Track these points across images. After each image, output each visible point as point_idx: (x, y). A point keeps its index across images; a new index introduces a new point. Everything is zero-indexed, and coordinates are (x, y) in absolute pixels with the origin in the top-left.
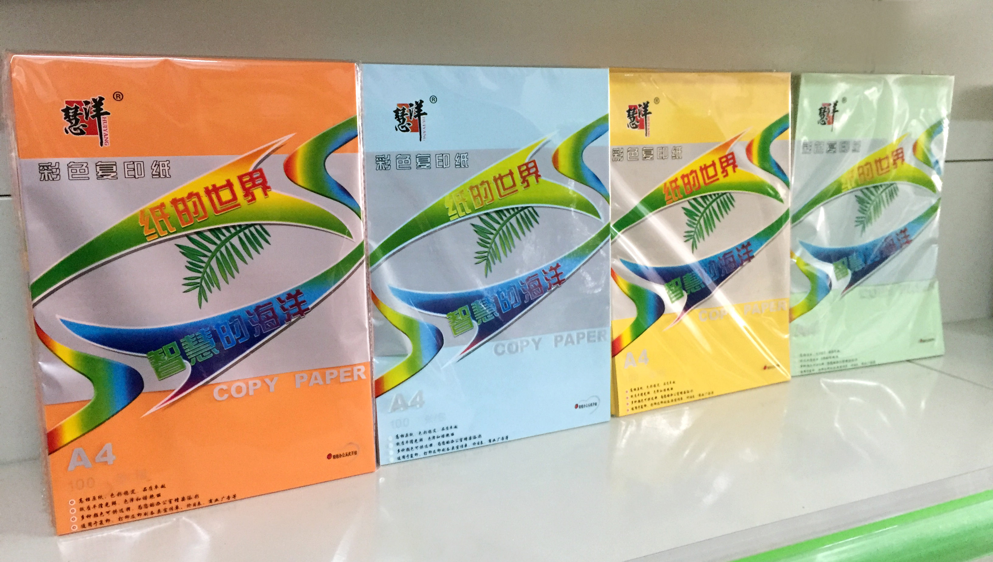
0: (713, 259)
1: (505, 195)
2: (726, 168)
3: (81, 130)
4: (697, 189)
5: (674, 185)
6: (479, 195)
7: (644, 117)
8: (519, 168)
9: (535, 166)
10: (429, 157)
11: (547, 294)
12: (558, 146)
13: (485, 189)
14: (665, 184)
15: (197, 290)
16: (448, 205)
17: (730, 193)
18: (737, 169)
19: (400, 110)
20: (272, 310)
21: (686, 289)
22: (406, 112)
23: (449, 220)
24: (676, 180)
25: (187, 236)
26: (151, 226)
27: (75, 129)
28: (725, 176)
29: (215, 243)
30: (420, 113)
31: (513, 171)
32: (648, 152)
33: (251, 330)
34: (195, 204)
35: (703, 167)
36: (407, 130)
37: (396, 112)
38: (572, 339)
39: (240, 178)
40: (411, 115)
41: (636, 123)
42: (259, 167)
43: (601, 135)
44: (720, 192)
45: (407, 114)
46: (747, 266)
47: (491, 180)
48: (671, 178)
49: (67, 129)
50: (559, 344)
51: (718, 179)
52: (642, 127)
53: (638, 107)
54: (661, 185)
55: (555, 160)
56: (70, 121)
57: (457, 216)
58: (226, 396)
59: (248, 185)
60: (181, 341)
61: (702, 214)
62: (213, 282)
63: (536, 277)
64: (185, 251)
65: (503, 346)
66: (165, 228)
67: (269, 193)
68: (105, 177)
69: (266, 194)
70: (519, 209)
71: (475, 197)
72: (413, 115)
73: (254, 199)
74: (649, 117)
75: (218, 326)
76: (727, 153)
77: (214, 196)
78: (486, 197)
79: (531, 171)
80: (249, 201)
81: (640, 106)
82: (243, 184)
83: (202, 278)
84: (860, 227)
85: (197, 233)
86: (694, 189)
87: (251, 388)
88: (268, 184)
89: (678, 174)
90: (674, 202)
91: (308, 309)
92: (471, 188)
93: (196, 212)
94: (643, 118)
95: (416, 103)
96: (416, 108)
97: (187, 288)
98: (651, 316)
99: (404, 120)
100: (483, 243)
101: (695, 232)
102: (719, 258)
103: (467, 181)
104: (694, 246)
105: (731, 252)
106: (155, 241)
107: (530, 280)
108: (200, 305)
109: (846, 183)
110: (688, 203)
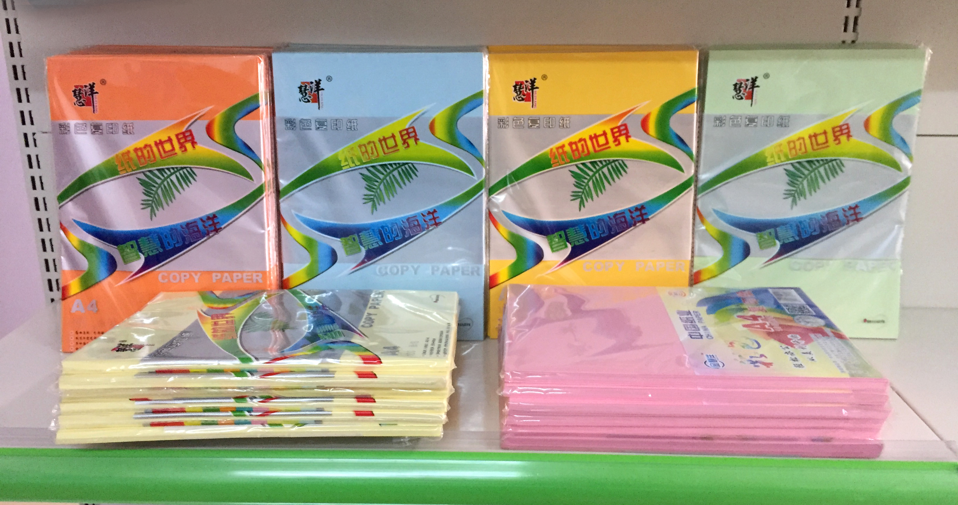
0: (602, 218)
1: (388, 153)
2: (618, 138)
3: (82, 103)
4: (586, 155)
5: (560, 150)
6: (367, 152)
7: (531, 91)
8: (400, 132)
9: (414, 131)
10: (326, 121)
11: (424, 232)
12: (434, 116)
13: (372, 148)
14: (552, 149)
15: (150, 208)
16: (341, 158)
17: (622, 161)
18: (630, 139)
19: (303, 87)
20: (197, 226)
21: (570, 241)
22: (307, 88)
23: (342, 169)
24: (565, 146)
25: (143, 173)
26: (122, 165)
27: (79, 103)
28: (616, 145)
29: (160, 179)
30: (318, 89)
31: (395, 134)
32: (534, 121)
33: (184, 239)
34: (148, 152)
35: (593, 136)
36: (309, 101)
37: (300, 88)
38: (447, 270)
39: (177, 136)
40: (312, 90)
41: (523, 97)
42: (189, 129)
43: (475, 108)
44: (611, 159)
45: (308, 90)
46: (641, 227)
47: (376, 140)
49: (75, 103)
50: (435, 273)
51: (610, 147)
52: (528, 100)
53: (525, 83)
54: (548, 149)
55: (432, 127)
56: (76, 98)
57: (348, 167)
58: (166, 280)
59: (182, 141)
60: (139, 240)
61: (591, 178)
62: (159, 204)
63: (415, 218)
64: (143, 183)
65: (386, 269)
66: (130, 167)
67: (196, 146)
68: (96, 133)
69: (194, 147)
70: (401, 164)
71: (363, 153)
72: (313, 90)
73: (186, 150)
75: (162, 234)
76: (619, 124)
77: (160, 147)
78: (372, 153)
79: (411, 135)
80: (183, 152)
81: (527, 82)
82: (179, 140)
83: (153, 201)
84: (790, 199)
85: (149, 171)
86: (582, 155)
87: (183, 278)
88: (195, 141)
89: (565, 141)
90: (560, 165)
91: (221, 228)
92: (360, 146)
93: (149, 157)
94: (530, 93)
95: (316, 81)
96: (315, 85)
97: (142, 207)
99: (306, 94)
100: (369, 188)
101: (583, 192)
102: (609, 217)
103: (356, 141)
104: (582, 205)
105: (622, 213)
106: (124, 175)
107: (411, 220)
108: (151, 219)
109: (772, 156)
110: (575, 167)
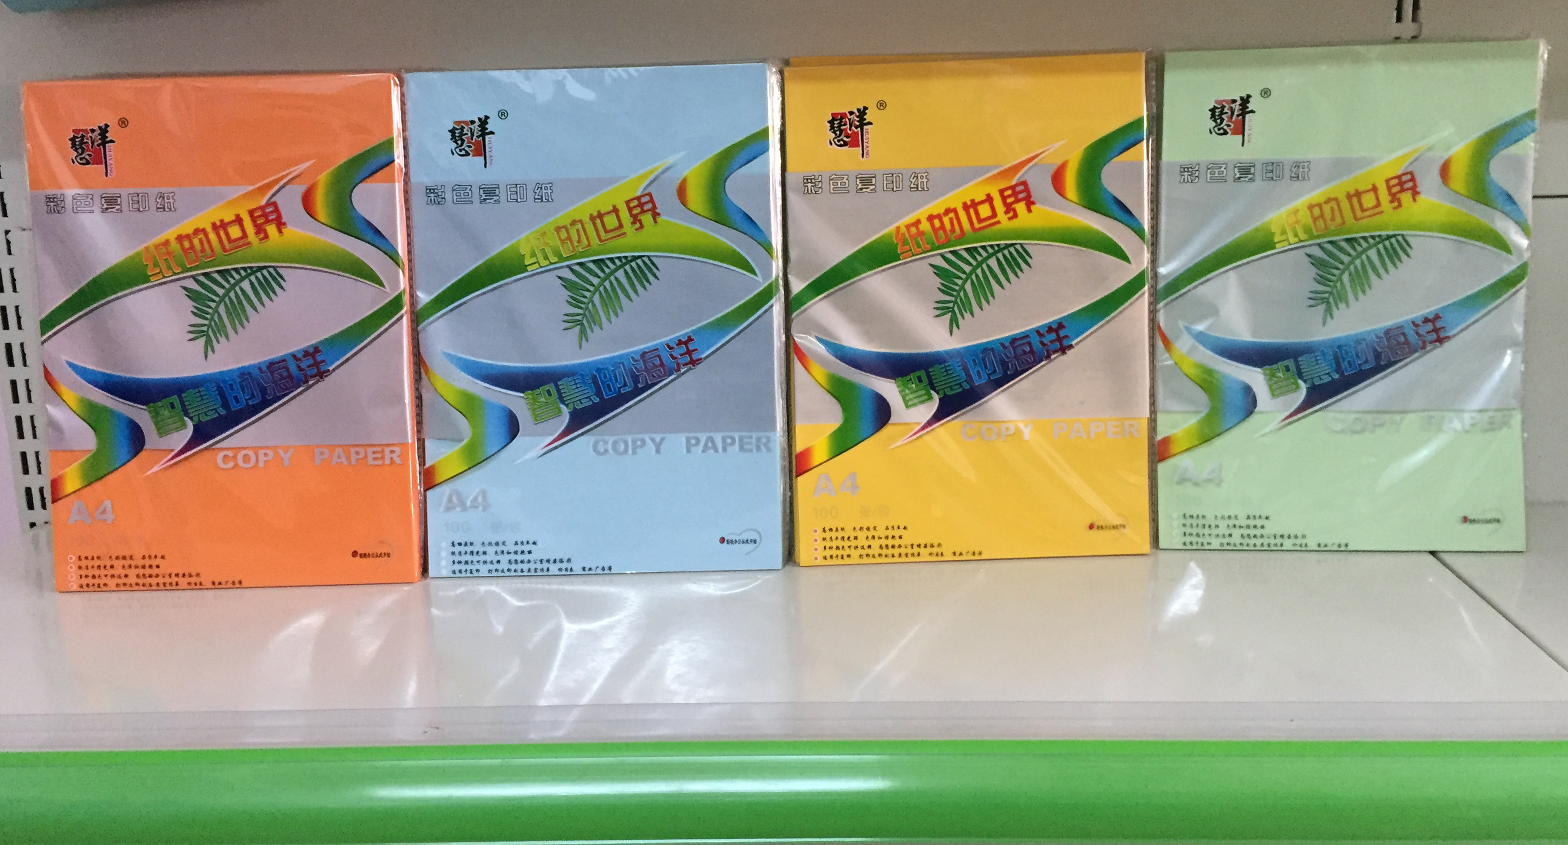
0: (990, 346)
1: (606, 240)
2: (1013, 206)
3: (86, 159)
4: (957, 237)
5: (913, 230)
6: (569, 238)
7: (859, 129)
8: (628, 203)
9: (652, 201)
10: (498, 188)
11: (673, 377)
12: (685, 174)
13: (578, 230)
14: (898, 228)
15: (204, 339)
16: (525, 250)
17: (1021, 245)
18: (1033, 208)
19: (458, 129)
20: (287, 368)
21: (937, 389)
22: (465, 131)
23: (526, 271)
24: (918, 222)
25: (193, 277)
26: (156, 265)
27: (81, 159)
28: (1010, 219)
29: (223, 287)
30: (484, 132)
31: (618, 207)
32: (866, 181)
33: (263, 391)
34: (201, 241)
35: (970, 203)
36: (467, 154)
37: (452, 131)
38: (713, 442)
39: (252, 212)
40: (473, 135)
41: (845, 139)
42: (273, 200)
43: (755, 158)
44: (1002, 243)
45: (466, 134)
46: (1060, 361)
47: (586, 219)
48: (910, 219)
49: (74, 159)
50: (693, 449)
51: (998, 222)
52: (854, 144)
53: (848, 115)
54: (891, 229)
55: (682, 192)
56: (76, 150)
57: (536, 266)
58: (231, 465)
59: (260, 221)
60: (183, 395)
61: (969, 276)
62: (220, 330)
63: (656, 353)
64: (192, 295)
65: (606, 442)
66: (170, 268)
67: (284, 230)
68: (110, 210)
69: (280, 232)
70: (629, 259)
71: (563, 242)
72: (476, 135)
73: (266, 236)
74: (867, 129)
75: (224, 381)
76: (1014, 182)
77: (222, 232)
78: (579, 241)
79: (646, 208)
80: (261, 240)
81: (851, 113)
82: (254, 220)
83: (209, 326)
84: (1321, 309)
85: (205, 274)
86: (952, 237)
87: (262, 458)
88: (283, 221)
89: (921, 214)
90: (914, 255)
91: (328, 371)
92: (558, 229)
93: (203, 250)
94: (857, 132)
95: (480, 119)
96: (479, 126)
97: (192, 336)
98: (867, 423)
99: (463, 141)
100: (575, 302)
101: (955, 302)
102: (1002, 345)
103: (551, 220)
104: (954, 325)
105: (1026, 336)
106: (160, 281)
107: (647, 356)
108: (206, 357)
109: (1284, 232)
110: (940, 258)
